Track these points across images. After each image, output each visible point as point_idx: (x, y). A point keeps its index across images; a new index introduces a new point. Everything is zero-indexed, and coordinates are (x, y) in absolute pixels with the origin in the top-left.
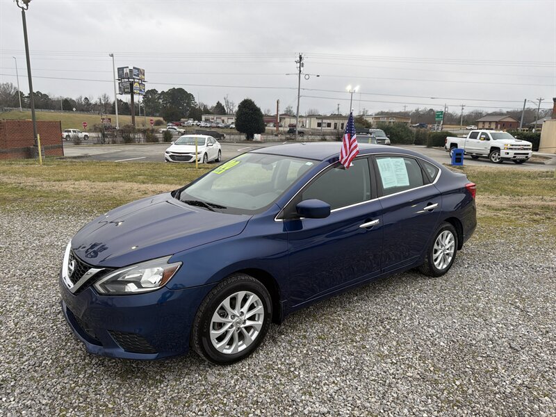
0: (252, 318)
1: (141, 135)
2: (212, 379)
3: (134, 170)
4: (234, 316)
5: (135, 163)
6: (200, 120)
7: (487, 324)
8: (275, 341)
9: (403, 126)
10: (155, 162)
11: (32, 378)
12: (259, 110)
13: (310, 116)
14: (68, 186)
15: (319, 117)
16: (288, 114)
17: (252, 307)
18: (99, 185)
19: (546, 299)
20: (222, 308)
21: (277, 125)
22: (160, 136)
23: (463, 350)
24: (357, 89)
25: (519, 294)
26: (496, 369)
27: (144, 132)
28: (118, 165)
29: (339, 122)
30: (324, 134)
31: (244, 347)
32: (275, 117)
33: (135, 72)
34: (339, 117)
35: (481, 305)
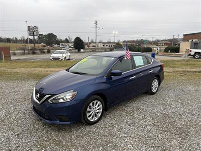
0: (98, 109)
1: (38, 51)
2: (88, 129)
3: (40, 64)
4: (93, 109)
5: (39, 61)
6: (60, 45)
7: (171, 108)
8: (105, 117)
9: (133, 45)
10: (47, 60)
11: (27, 133)
12: (82, 41)
13: (100, 42)
14: (17, 70)
15: (103, 43)
16: (92, 42)
17: (98, 106)
18: (29, 70)
19: (188, 100)
20: (90, 106)
21: (88, 46)
22: (46, 51)
23: (165, 116)
24: (117, 32)
25: (179, 99)
26: (176, 121)
27: (40, 50)
28: (33, 62)
29: (110, 45)
30: (106, 49)
31: (97, 119)
32: (87, 43)
33: (35, 28)
34: (110, 42)
35: (168, 102)
